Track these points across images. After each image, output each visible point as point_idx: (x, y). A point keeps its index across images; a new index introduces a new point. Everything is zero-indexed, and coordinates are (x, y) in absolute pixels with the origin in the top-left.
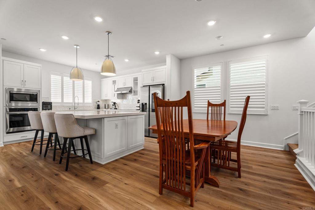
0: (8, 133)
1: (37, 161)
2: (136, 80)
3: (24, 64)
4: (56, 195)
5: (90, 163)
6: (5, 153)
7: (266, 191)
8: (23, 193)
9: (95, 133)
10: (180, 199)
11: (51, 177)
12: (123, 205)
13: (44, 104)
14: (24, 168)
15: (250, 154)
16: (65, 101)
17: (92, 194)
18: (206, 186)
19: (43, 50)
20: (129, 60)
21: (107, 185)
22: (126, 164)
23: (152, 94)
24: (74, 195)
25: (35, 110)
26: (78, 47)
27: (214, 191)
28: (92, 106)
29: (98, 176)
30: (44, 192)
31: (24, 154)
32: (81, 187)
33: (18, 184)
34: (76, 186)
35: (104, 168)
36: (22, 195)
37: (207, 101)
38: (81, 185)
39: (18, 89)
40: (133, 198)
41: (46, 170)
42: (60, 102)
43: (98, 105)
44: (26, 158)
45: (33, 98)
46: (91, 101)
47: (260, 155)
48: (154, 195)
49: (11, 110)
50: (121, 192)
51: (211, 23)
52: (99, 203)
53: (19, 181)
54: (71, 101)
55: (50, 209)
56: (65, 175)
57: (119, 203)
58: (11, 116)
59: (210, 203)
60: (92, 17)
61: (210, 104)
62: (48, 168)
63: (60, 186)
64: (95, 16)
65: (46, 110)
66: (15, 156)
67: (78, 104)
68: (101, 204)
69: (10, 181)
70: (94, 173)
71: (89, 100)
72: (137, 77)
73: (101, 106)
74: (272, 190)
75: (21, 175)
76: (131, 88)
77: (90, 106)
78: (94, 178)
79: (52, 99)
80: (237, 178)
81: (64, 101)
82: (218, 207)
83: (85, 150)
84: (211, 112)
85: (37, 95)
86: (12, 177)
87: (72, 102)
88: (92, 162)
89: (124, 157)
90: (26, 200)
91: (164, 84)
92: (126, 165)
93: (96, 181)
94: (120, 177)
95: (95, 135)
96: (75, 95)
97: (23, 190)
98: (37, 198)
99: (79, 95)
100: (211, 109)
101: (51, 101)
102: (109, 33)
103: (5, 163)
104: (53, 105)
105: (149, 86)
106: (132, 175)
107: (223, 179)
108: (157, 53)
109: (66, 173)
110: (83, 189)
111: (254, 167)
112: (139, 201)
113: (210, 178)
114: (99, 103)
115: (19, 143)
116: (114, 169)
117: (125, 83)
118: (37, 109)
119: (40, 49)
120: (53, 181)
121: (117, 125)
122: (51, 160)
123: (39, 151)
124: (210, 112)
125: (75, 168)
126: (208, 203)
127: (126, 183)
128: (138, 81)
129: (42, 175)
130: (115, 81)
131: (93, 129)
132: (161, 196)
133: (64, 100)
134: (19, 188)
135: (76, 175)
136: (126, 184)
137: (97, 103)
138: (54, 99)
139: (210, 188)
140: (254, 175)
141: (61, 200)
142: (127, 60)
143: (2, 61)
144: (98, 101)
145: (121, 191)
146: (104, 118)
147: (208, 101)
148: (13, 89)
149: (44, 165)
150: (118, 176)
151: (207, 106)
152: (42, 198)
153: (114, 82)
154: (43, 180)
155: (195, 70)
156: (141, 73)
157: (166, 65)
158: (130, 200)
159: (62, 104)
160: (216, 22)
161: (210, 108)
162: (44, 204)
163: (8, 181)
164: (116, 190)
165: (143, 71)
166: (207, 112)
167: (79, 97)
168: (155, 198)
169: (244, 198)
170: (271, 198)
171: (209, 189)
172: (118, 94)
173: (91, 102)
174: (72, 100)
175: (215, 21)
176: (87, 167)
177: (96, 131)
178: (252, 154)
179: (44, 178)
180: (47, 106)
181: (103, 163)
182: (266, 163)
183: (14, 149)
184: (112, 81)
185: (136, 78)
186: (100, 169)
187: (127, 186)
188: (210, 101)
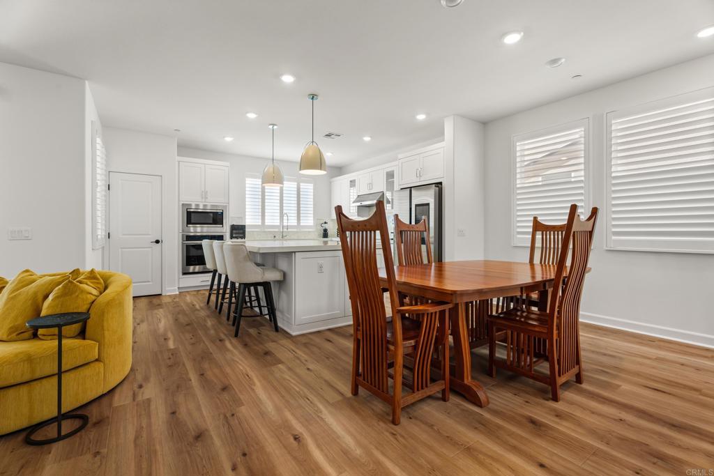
0: (184, 274)
1: (207, 319)
2: (390, 175)
3: (205, 164)
4: (206, 365)
5: (274, 330)
6: (176, 303)
7: (602, 438)
8: (171, 356)
9: (282, 279)
10: (384, 409)
11: (213, 342)
12: (283, 397)
13: (233, 228)
14: (187, 325)
15: (649, 359)
16: (268, 222)
17: (251, 374)
18: (454, 399)
19: (228, 139)
20: (371, 137)
21: (280, 366)
22: (331, 340)
23: (416, 205)
24: (228, 370)
25: (220, 238)
26: (275, 127)
27: (464, 410)
28: (313, 232)
29: (273, 351)
30: (194, 360)
31: (197, 307)
32: (241, 360)
33: (171, 345)
34: (238, 360)
35: (292, 340)
36: (170, 358)
37: (532, 219)
38: (243, 359)
39: (212, 206)
40: (305, 390)
41: (212, 332)
42: (259, 225)
43: (325, 231)
44: (197, 312)
45: (217, 218)
46: (312, 221)
47: (682, 365)
48: (342, 394)
49: (189, 238)
50: (293, 379)
51: (512, 39)
52: (253, 387)
53: (174, 341)
54: (277, 222)
55: (190, 380)
56: (231, 343)
57: (279, 393)
58: (188, 247)
59: (435, 428)
60: (278, 76)
61: (537, 226)
62: (215, 330)
63: (217, 356)
64: (282, 75)
65: (237, 238)
66: (185, 307)
67: (288, 227)
68: (255, 388)
69: (165, 339)
70: (271, 346)
71: (309, 221)
72: (393, 171)
73: (329, 232)
74: (623, 439)
75: (181, 334)
76: (381, 194)
77: (309, 232)
78: (267, 353)
79: (247, 221)
80: (547, 400)
81: (266, 224)
82: (448, 437)
83: (263, 306)
84: (540, 245)
85: (222, 213)
86: (170, 335)
87: (279, 224)
88: (277, 329)
89: (336, 328)
90: (170, 364)
91: (441, 183)
92: (329, 341)
93: (268, 358)
94: (306, 357)
95: (283, 282)
96: (285, 212)
97: (174, 353)
98: (184, 365)
99: (289, 211)
100: (541, 237)
101: (245, 222)
102: (313, 97)
103: (170, 317)
104: (247, 230)
105: (411, 188)
106: (327, 358)
107: (509, 395)
108: (421, 117)
109: (234, 341)
110: (243, 364)
111: (625, 387)
112: (311, 397)
113: (466, 385)
114: (326, 226)
115: (198, 291)
116: (305, 345)
117: (370, 185)
118: (222, 236)
119: (224, 137)
120: (212, 348)
121: (321, 267)
122: (225, 318)
123: (215, 305)
124: (538, 244)
125: (249, 335)
126: (431, 426)
127: (310, 367)
128: (395, 179)
129: (204, 338)
130: (354, 181)
131: (281, 271)
132: (353, 397)
133: (266, 221)
134: (170, 349)
135: (246, 345)
136: (308, 369)
137: (323, 225)
138: (250, 220)
139: (461, 405)
140: (603, 403)
141: (209, 374)
142: (367, 139)
143: (177, 163)
144: (325, 223)
145: (295, 377)
146: (295, 252)
147: (535, 219)
148: (190, 205)
149: (213, 325)
150: (304, 356)
151: (531, 230)
152: (189, 365)
153: (353, 183)
154: (202, 344)
155: (518, 144)
156: (396, 163)
157: (443, 140)
158: (298, 393)
159: (263, 230)
160: (522, 34)
161: (539, 236)
162: (187, 373)
163: (163, 340)
164: (287, 376)
165: (400, 156)
166: (529, 245)
167: (289, 215)
168: (339, 398)
169: (522, 437)
170: (596, 452)
171: (458, 405)
172: (358, 206)
173: (312, 224)
174: (279, 221)
175: (520, 33)
176: (267, 336)
177: (284, 275)
178: (658, 359)
179: (204, 342)
180: (239, 231)
181: (294, 334)
182: (677, 385)
183: (188, 299)
184: (349, 182)
185: (390, 172)
186: (285, 342)
187: (309, 372)
188: (539, 219)
